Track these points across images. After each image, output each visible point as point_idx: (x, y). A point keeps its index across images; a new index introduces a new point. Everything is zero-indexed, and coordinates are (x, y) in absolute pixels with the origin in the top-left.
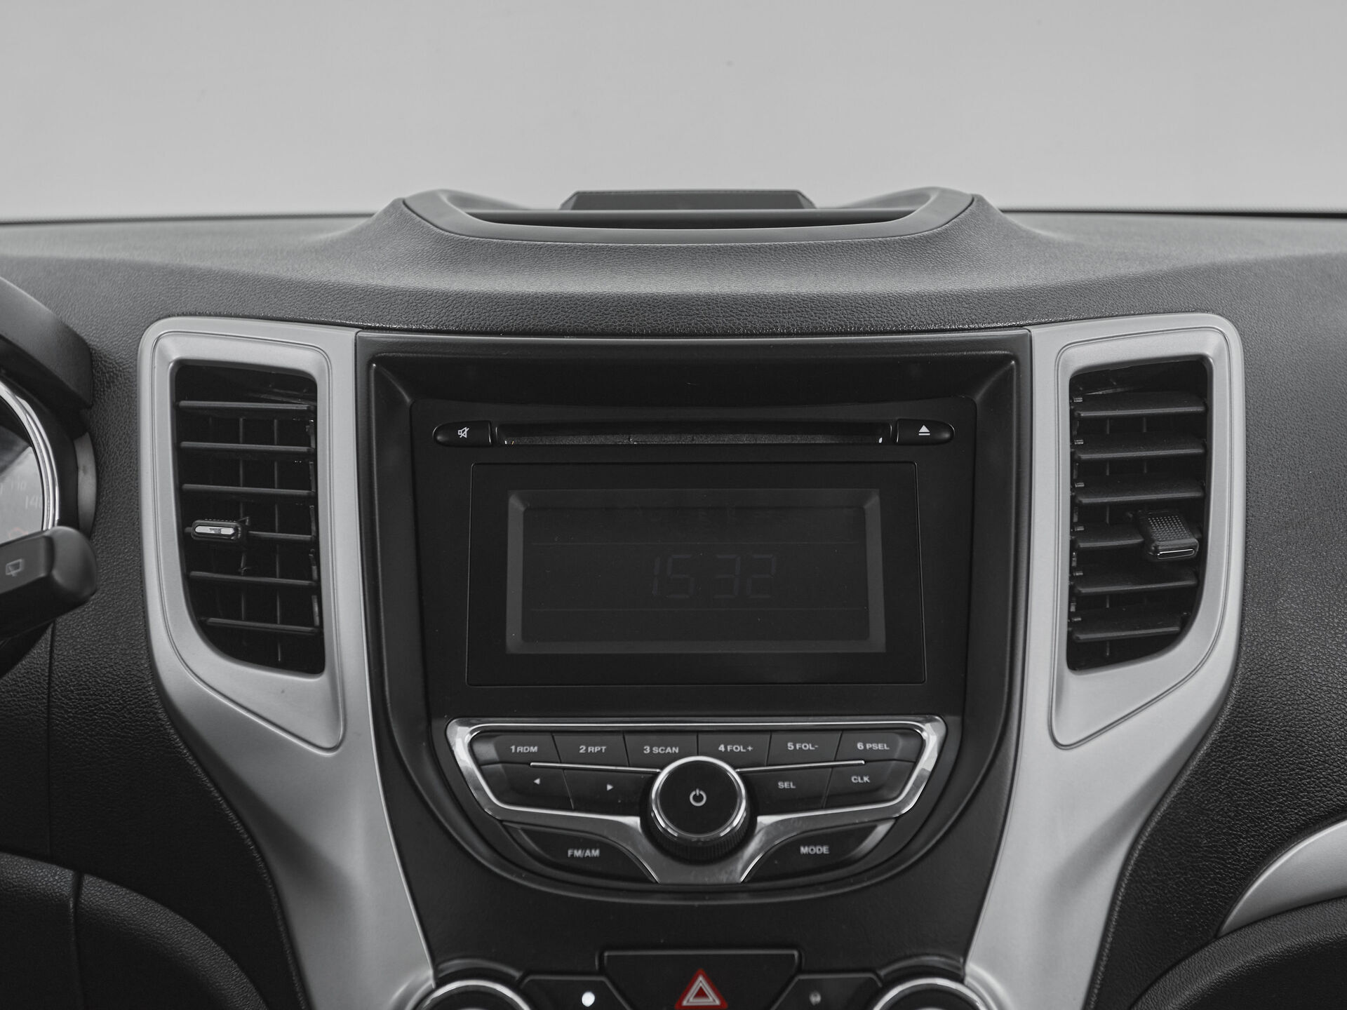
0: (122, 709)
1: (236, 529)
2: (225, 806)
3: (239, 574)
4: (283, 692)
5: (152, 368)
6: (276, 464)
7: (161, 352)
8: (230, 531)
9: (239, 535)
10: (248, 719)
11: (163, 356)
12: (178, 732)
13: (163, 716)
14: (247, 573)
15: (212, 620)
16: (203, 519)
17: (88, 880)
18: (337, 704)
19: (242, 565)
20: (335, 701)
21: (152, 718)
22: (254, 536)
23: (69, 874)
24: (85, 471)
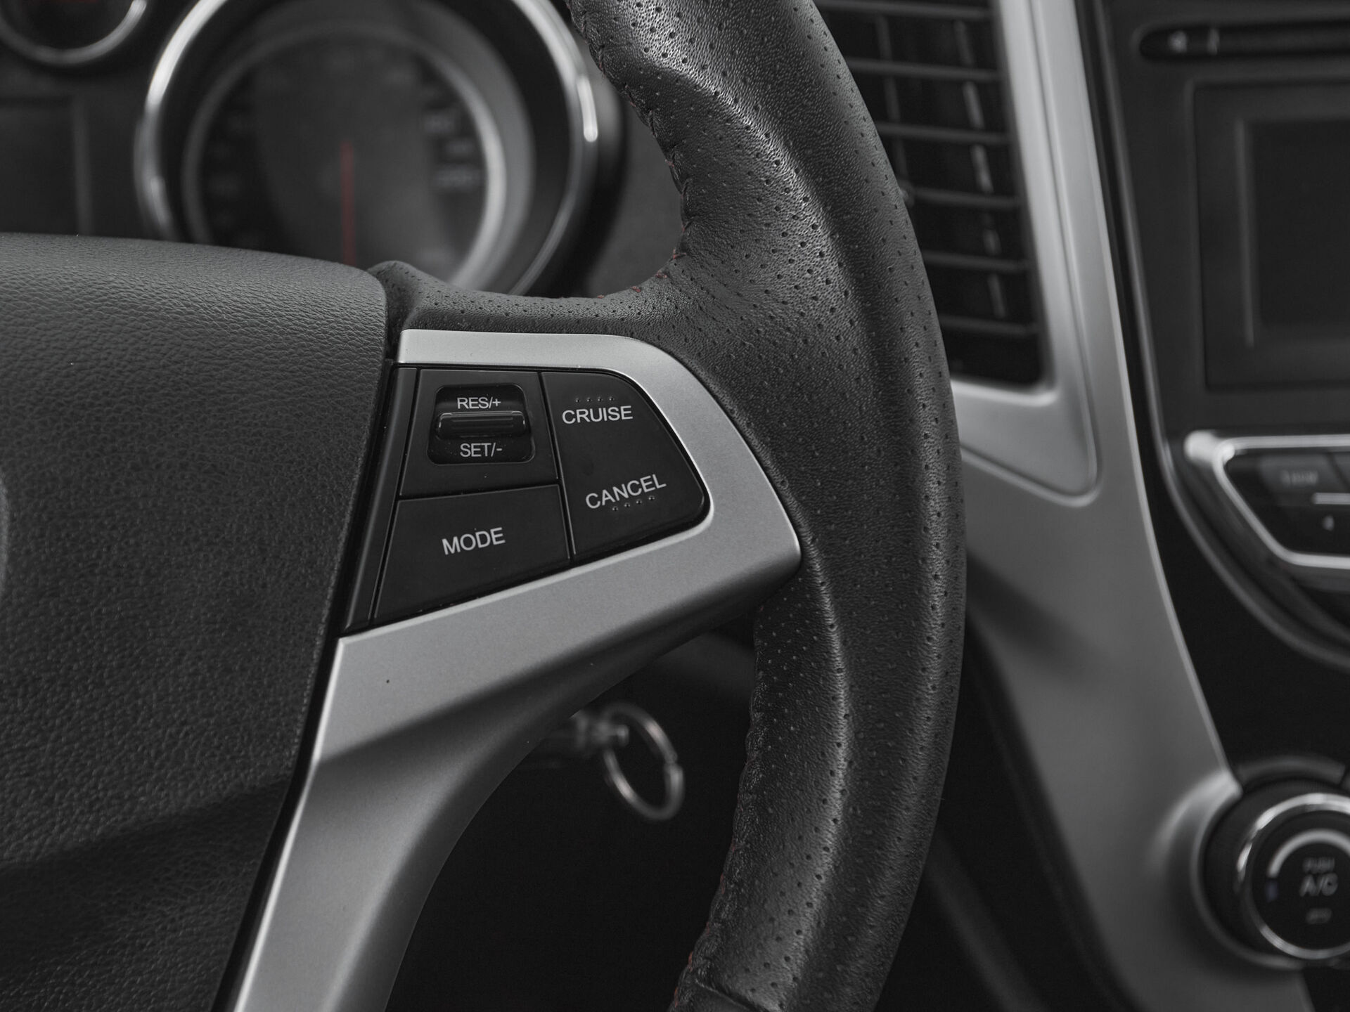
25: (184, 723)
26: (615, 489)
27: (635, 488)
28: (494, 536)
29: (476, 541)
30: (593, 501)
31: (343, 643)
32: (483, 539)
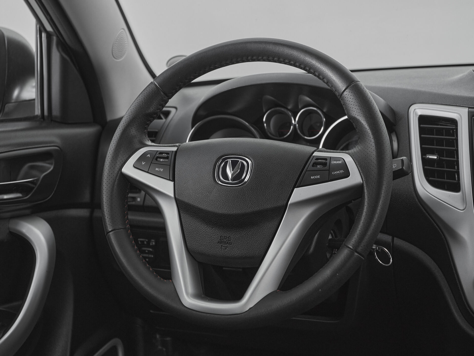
0: (406, 199)
1: (437, 157)
2: (434, 222)
3: (435, 167)
4: (450, 196)
5: (413, 117)
6: (444, 141)
7: (415, 113)
8: (436, 157)
9: (438, 158)
10: (441, 202)
11: (416, 114)
12: (421, 204)
13: (417, 200)
14: (437, 167)
15: (430, 178)
16: (428, 154)
17: (395, 238)
18: (464, 199)
19: (435, 165)
20: (463, 199)
21: (414, 201)
22: (441, 159)
23: (391, 237)
24: (394, 141)
25: (272, 196)
26: (337, 172)
27: (339, 172)
28: (318, 177)
29: (316, 177)
30: (333, 173)
31: (295, 189)
32: (317, 177)
